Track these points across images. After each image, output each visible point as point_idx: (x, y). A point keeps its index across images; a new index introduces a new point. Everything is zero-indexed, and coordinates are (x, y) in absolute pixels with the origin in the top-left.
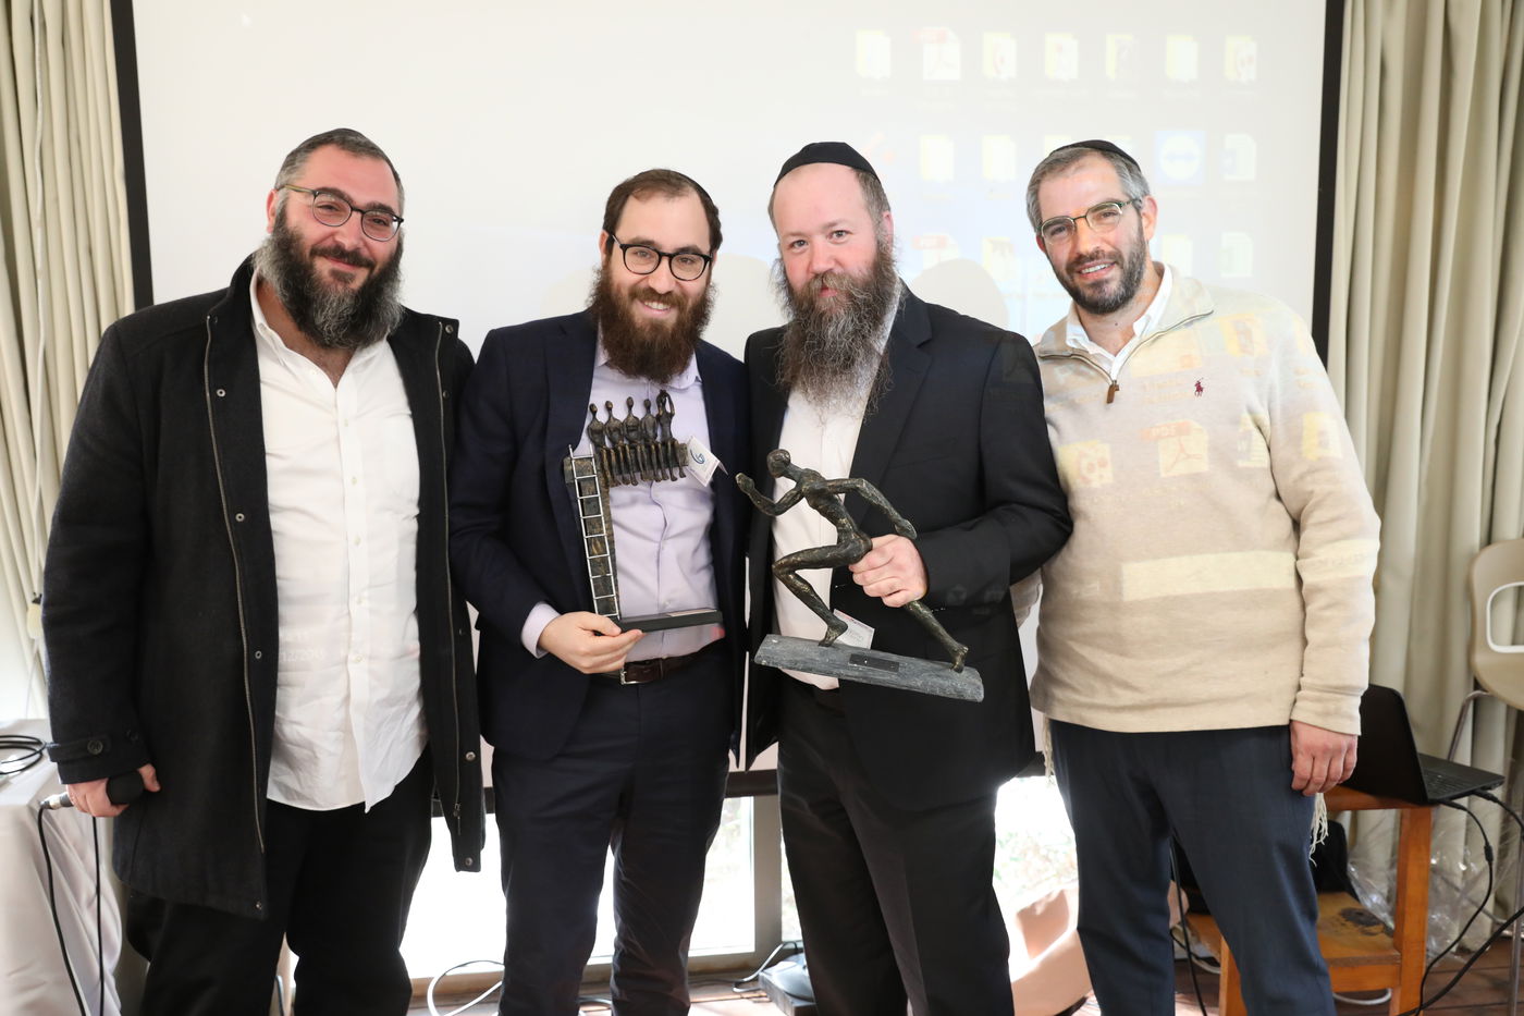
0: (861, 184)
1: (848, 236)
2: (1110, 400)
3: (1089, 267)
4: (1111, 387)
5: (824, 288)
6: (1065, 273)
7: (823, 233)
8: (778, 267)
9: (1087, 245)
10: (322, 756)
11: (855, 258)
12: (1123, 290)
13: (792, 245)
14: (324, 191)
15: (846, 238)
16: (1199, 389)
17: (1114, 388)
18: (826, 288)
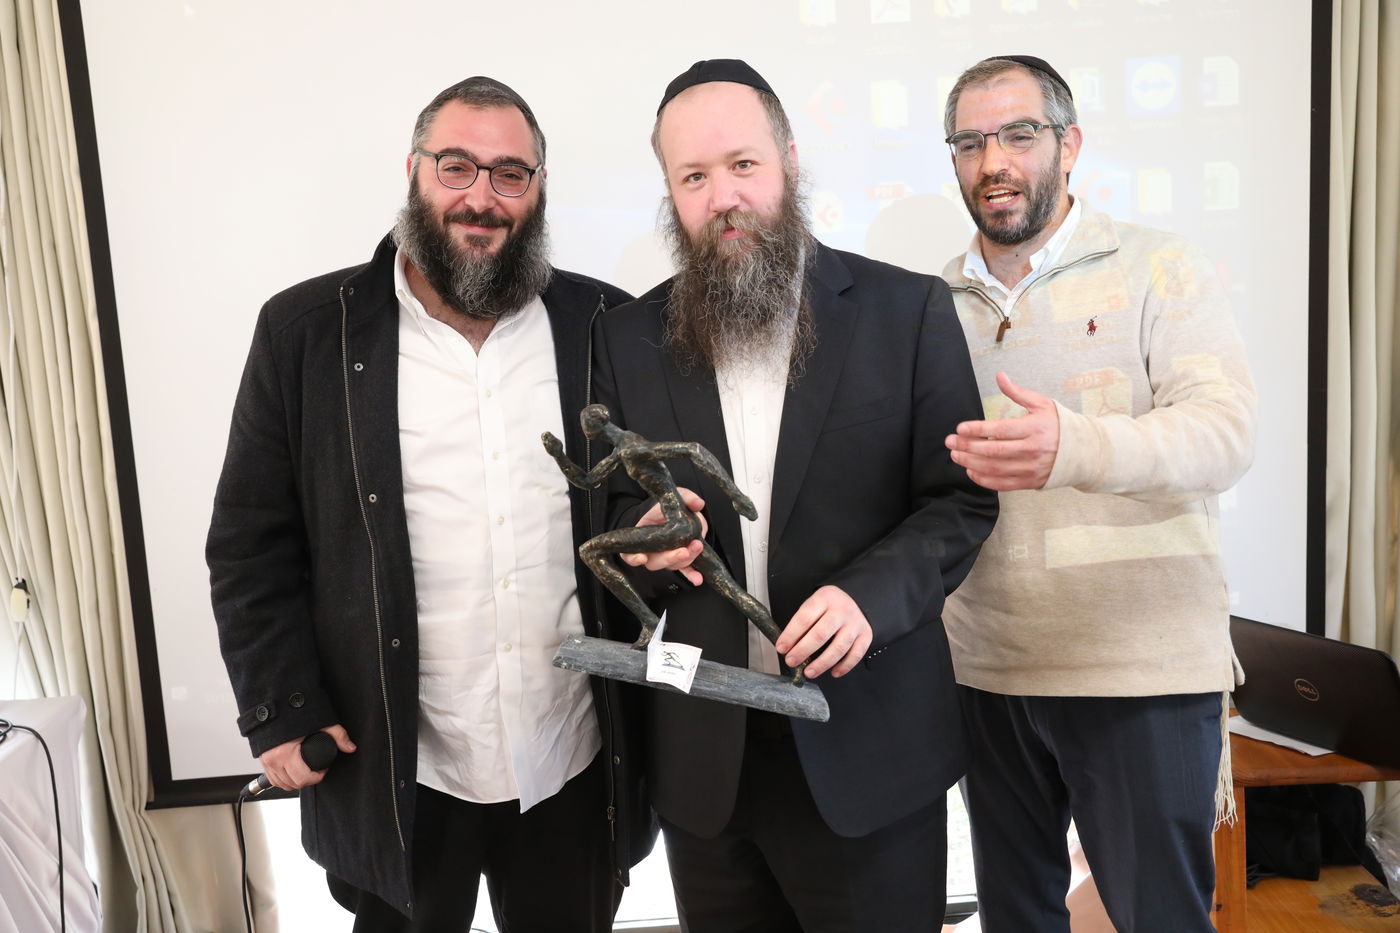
0: (765, 107)
1: (755, 167)
2: (999, 339)
3: (994, 190)
4: (1002, 324)
5: (730, 229)
6: (971, 197)
7: (725, 163)
8: (666, 207)
9: (993, 166)
10: (476, 750)
11: (762, 193)
12: (1026, 222)
13: (687, 179)
14: (448, 152)
15: (751, 169)
16: (1092, 328)
17: (1005, 325)
18: (733, 229)
